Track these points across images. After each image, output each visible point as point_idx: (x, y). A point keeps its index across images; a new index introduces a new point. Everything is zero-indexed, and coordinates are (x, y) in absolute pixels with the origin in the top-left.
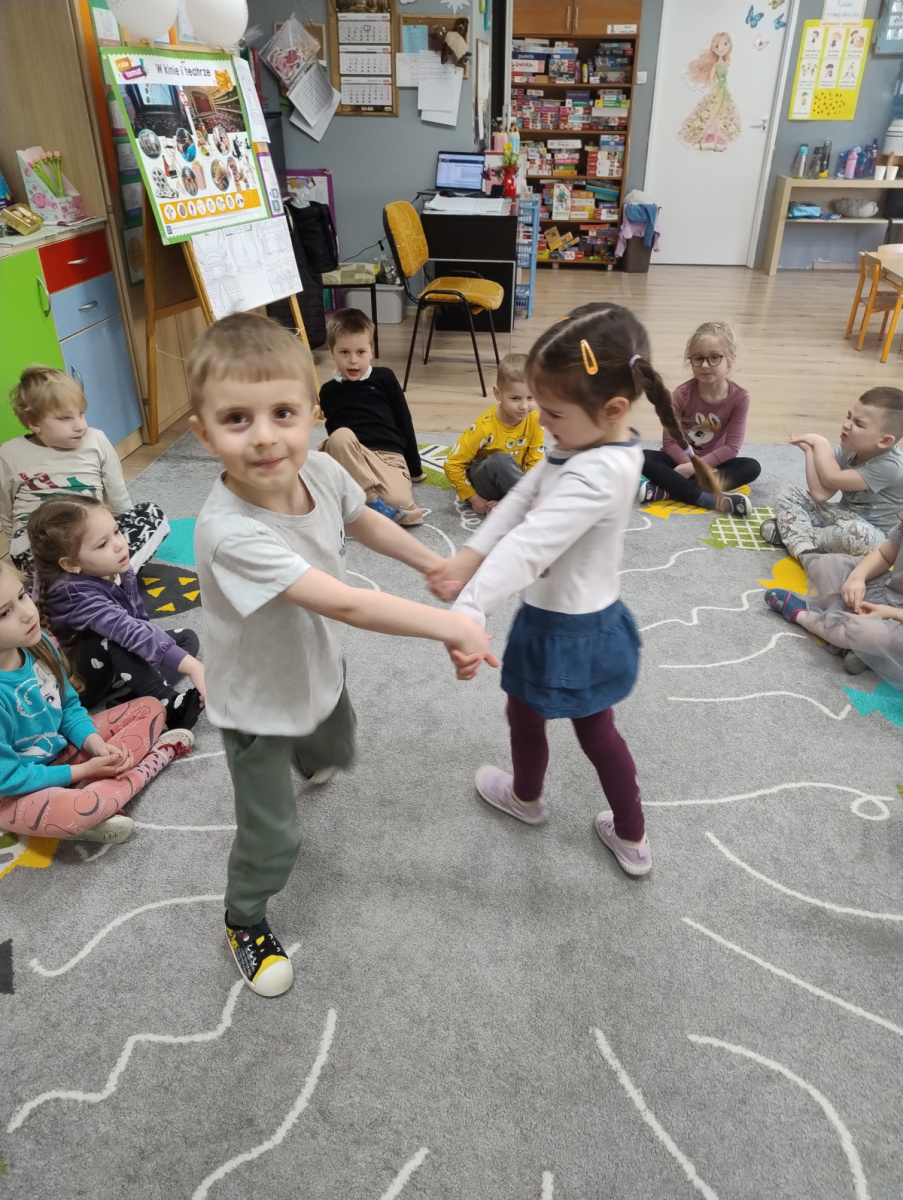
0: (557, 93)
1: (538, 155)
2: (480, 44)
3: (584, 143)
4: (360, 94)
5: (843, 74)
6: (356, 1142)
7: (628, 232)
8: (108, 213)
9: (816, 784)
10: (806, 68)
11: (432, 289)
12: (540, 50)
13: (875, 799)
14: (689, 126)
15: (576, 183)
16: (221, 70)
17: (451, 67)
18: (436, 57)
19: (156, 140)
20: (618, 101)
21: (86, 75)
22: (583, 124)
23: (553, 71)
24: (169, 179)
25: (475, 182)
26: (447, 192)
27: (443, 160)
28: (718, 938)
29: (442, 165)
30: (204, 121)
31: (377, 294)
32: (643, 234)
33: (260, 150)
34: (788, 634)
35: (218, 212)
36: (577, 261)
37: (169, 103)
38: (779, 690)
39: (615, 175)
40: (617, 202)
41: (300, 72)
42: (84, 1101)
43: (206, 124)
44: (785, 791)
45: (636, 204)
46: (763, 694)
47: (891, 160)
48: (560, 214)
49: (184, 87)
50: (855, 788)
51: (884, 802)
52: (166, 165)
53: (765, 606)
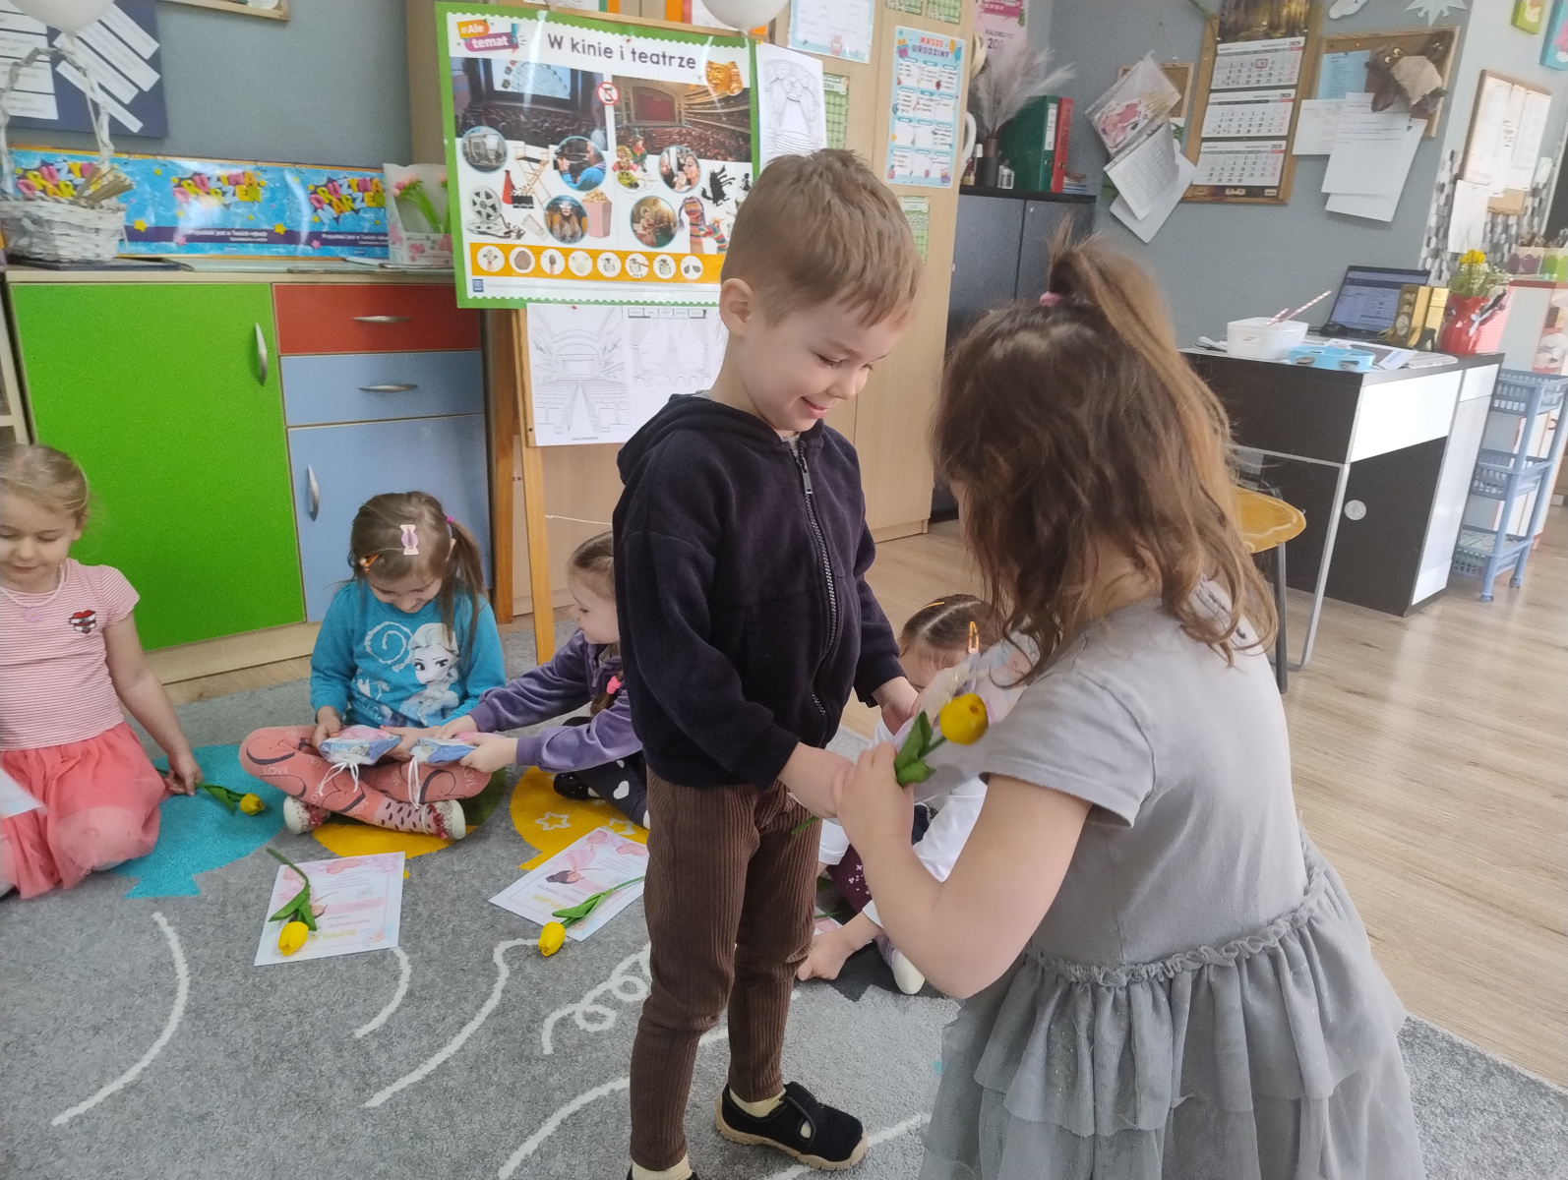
16: (721, 61)
17: (1393, 118)
19: (502, 145)
24: (508, 211)
29: (1348, 290)
35: (624, 278)
37: (563, 95)
41: (1135, 139)
49: (614, 77)
52: (509, 185)
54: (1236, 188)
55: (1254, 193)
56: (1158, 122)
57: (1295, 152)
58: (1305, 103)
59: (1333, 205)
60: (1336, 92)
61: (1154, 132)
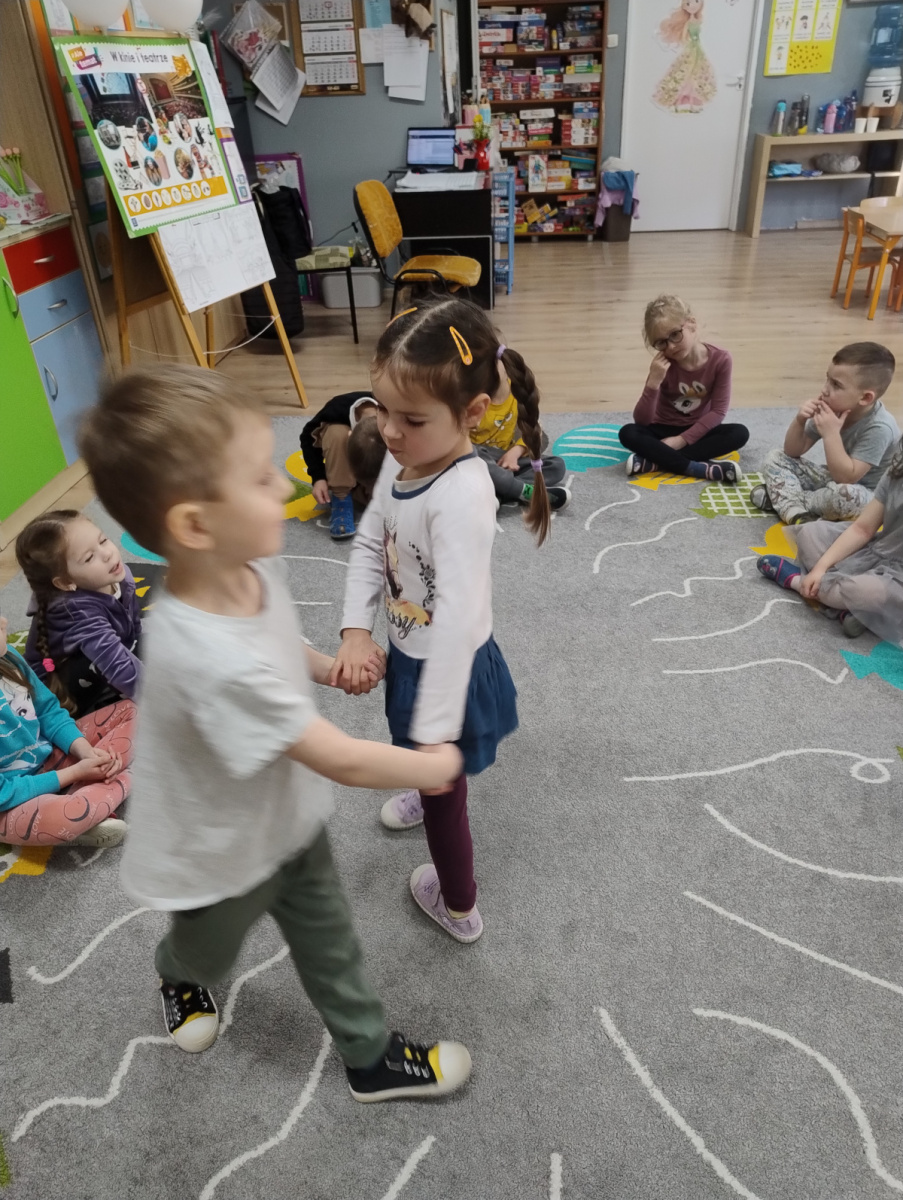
0: (526, 62)
1: (511, 127)
2: (445, 14)
3: (558, 112)
4: (325, 73)
5: (818, 25)
6: (362, 1134)
7: (606, 200)
8: (72, 209)
9: (815, 750)
10: (780, 21)
11: (408, 268)
12: (507, 18)
13: (875, 762)
14: (663, 88)
15: (551, 153)
16: (178, 55)
17: (416, 41)
18: (400, 31)
19: (116, 130)
20: (589, 66)
21: (40, 65)
22: (556, 92)
23: (522, 39)
24: (131, 170)
25: (446, 156)
26: (419, 169)
27: (414, 137)
28: (720, 910)
29: (413, 142)
30: (164, 109)
31: (353, 278)
32: (622, 202)
33: (224, 136)
34: (782, 600)
35: (184, 202)
36: (557, 233)
37: (127, 91)
38: (775, 657)
39: (591, 143)
40: (594, 170)
41: (262, 55)
42: (87, 1107)
43: (166, 112)
44: (783, 758)
45: (613, 171)
46: (758, 662)
47: (871, 112)
48: (537, 186)
49: (141, 75)
50: (854, 752)
51: (884, 764)
52: (128, 157)
53: (758, 574)
54: (333, 86)
55: (345, 88)
56: (272, 44)
57: (364, 61)
58: (361, 31)
59: (392, 93)
60: (376, 24)
61: (271, 50)
